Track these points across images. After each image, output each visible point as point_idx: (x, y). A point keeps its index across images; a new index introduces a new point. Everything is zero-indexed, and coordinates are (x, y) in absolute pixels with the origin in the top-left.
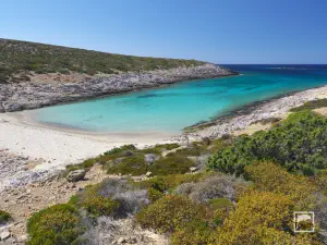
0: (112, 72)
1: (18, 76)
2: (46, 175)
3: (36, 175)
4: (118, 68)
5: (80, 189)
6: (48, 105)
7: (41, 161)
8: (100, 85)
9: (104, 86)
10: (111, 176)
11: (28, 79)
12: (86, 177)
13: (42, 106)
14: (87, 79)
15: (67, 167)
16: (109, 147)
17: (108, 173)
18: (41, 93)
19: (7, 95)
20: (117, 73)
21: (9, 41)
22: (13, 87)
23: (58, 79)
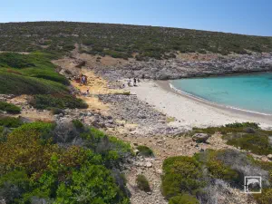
0: (245, 53)
1: (168, 54)
2: (176, 130)
3: (169, 129)
4: (253, 49)
5: (202, 150)
6: (185, 77)
7: (174, 119)
8: (231, 64)
9: (235, 65)
10: (230, 147)
11: (175, 57)
12: (208, 141)
13: (181, 78)
14: (220, 58)
15: (194, 129)
16: (232, 121)
17: (228, 143)
18: (182, 68)
19: (160, 68)
20: (250, 54)
21: (167, 29)
22: (164, 62)
23: (196, 57)
